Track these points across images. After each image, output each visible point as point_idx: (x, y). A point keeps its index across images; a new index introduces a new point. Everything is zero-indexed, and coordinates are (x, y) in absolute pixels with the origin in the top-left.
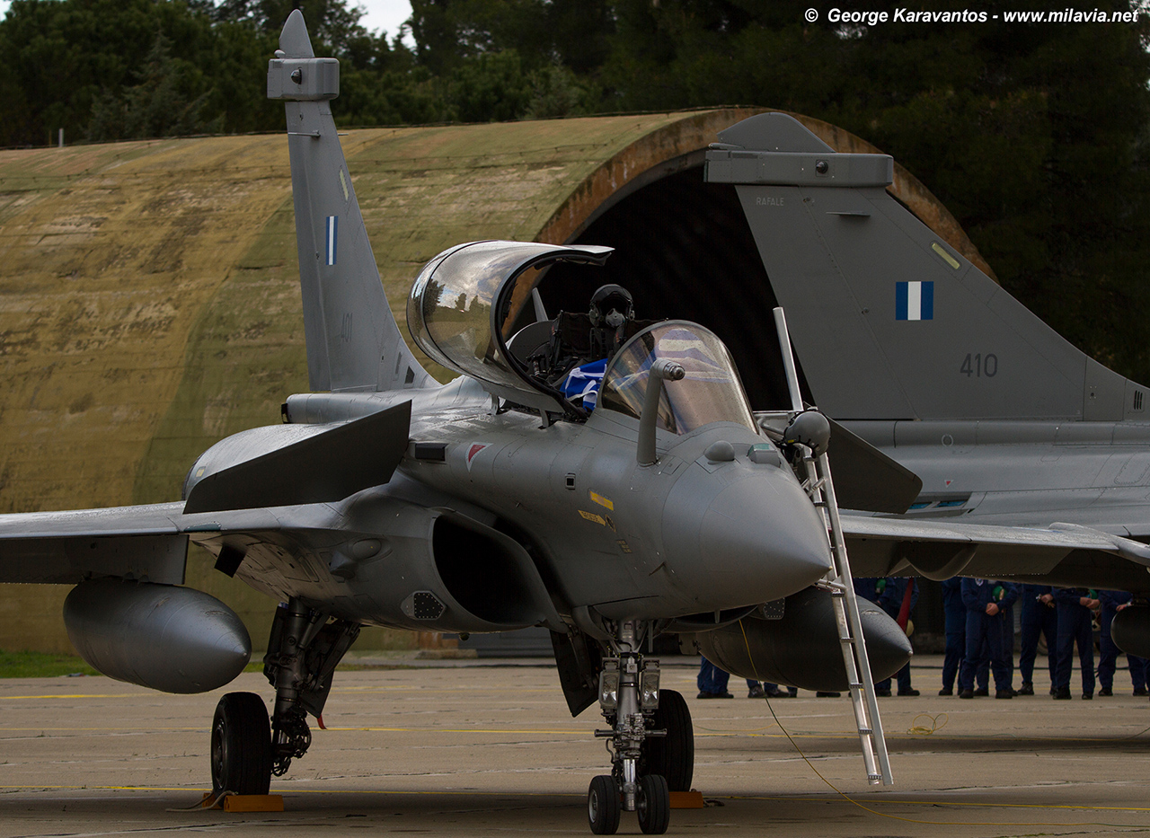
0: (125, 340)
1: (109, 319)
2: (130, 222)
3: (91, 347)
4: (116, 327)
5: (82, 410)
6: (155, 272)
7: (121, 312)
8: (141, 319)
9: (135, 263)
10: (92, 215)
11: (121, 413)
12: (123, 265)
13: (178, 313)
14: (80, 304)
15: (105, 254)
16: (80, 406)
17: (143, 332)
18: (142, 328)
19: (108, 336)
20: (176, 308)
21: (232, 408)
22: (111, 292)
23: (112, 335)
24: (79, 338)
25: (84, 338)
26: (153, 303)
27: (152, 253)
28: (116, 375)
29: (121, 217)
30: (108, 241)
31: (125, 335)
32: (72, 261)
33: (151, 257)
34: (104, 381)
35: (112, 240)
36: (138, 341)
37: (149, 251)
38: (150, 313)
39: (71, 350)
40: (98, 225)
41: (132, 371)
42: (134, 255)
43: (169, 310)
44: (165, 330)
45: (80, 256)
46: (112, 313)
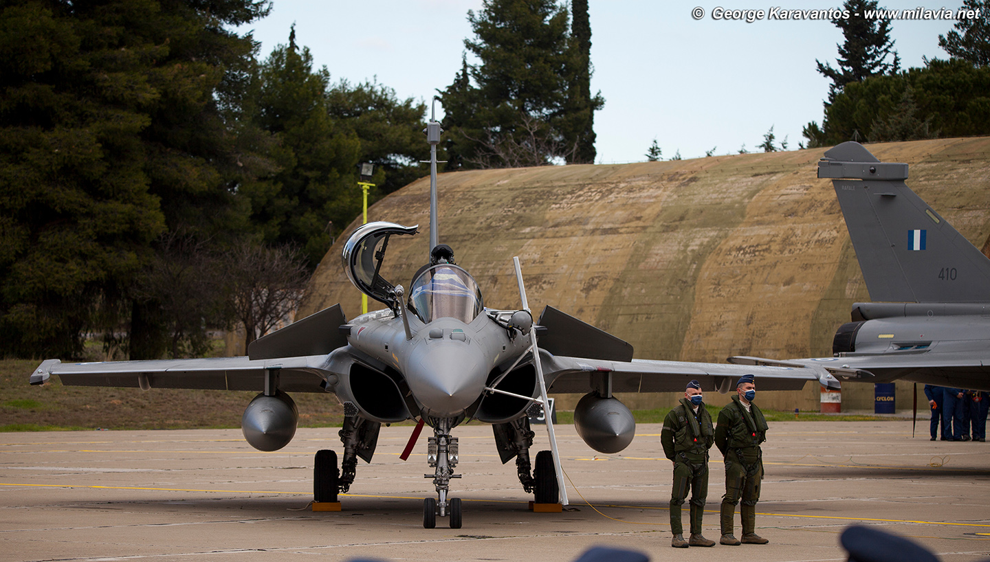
0: (812, 249)
1: (805, 238)
2: (823, 188)
3: (796, 252)
4: (808, 242)
5: (789, 285)
6: (831, 214)
7: (812, 234)
8: (820, 238)
9: (822, 209)
10: (806, 184)
11: (807, 286)
12: (816, 210)
13: (839, 235)
14: (793, 230)
15: (808, 204)
16: (787, 283)
17: (821, 245)
18: (820, 242)
19: (804, 247)
20: (838, 232)
21: (860, 284)
22: (808, 224)
23: (806, 246)
24: (790, 248)
25: (792, 247)
26: (827, 230)
27: (830, 204)
28: (806, 267)
29: (819, 185)
30: (811, 198)
31: (812, 246)
32: (792, 208)
33: (829, 207)
34: (800, 270)
35: (813, 198)
36: (818, 250)
37: (829, 203)
38: (825, 235)
39: (786, 254)
40: (807, 189)
41: (814, 264)
42: (822, 205)
43: (834, 233)
44: (832, 244)
45: (796, 205)
46: (807, 235)
